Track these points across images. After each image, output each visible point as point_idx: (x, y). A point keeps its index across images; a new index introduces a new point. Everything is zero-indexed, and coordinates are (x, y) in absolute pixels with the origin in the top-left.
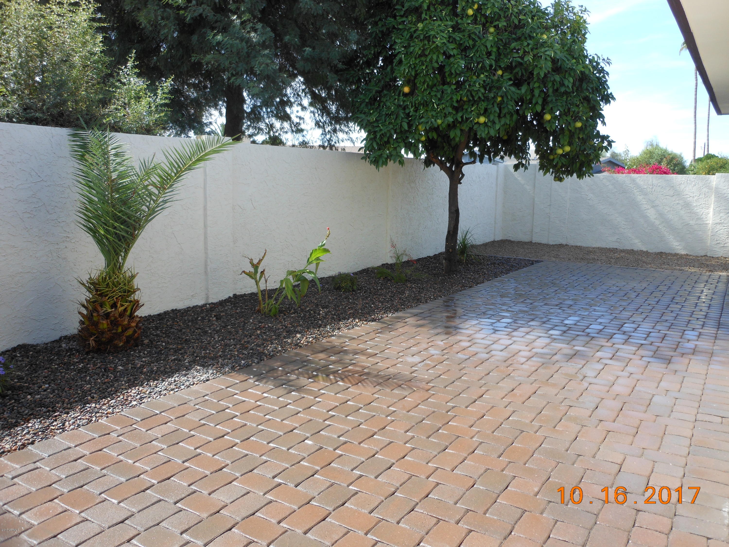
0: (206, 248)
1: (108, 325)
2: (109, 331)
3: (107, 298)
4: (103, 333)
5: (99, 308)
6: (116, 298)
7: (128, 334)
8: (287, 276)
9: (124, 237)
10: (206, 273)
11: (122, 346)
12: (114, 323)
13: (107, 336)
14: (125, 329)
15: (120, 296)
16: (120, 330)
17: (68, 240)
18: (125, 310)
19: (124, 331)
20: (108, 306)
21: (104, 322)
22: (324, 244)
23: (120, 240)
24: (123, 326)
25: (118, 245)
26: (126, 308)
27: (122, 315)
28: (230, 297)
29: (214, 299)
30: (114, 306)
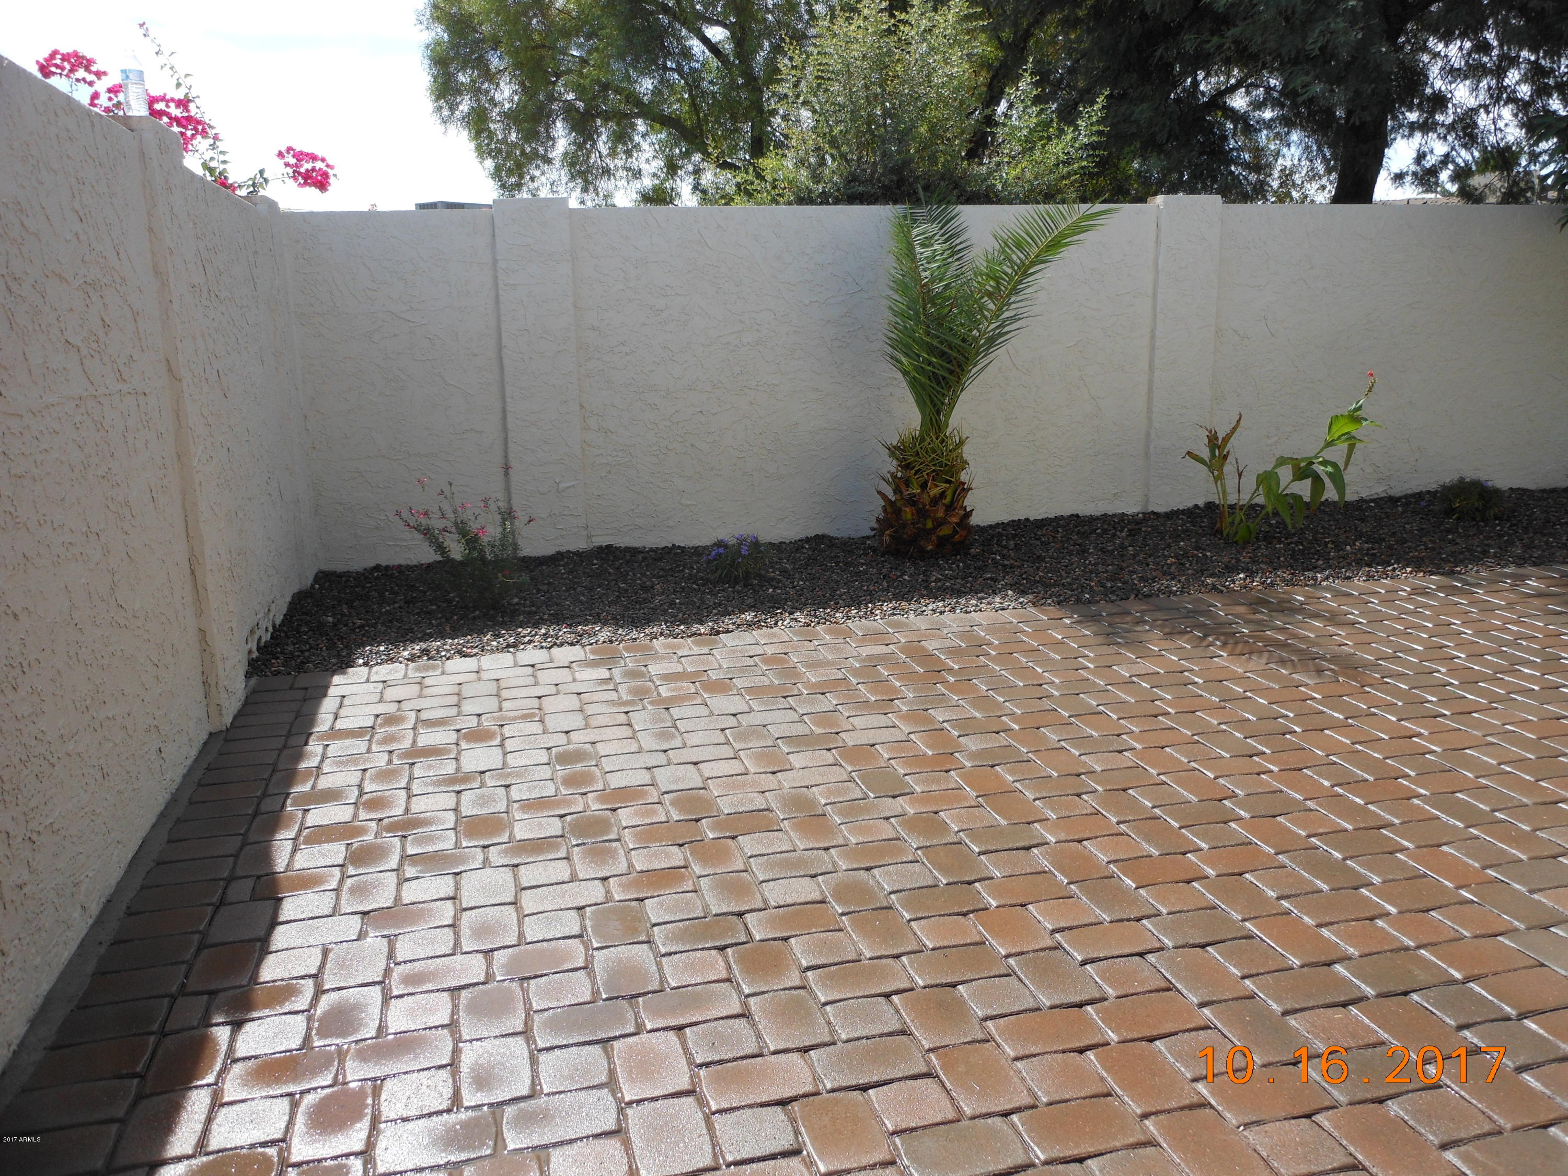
0: (1150, 410)
1: (913, 515)
2: (912, 524)
3: (913, 471)
4: (904, 526)
5: (903, 487)
6: (927, 474)
7: (942, 533)
8: (1276, 466)
9: (944, 378)
10: (1147, 455)
11: (931, 550)
12: (922, 513)
13: (909, 532)
14: (939, 523)
15: (934, 471)
16: (929, 525)
17: (895, 383)
18: (943, 494)
19: (935, 528)
20: (916, 485)
21: (907, 510)
22: (1361, 406)
23: (938, 383)
24: (935, 520)
25: (937, 392)
26: (944, 492)
27: (935, 501)
28: (1196, 506)
29: (1161, 506)
30: (924, 486)
